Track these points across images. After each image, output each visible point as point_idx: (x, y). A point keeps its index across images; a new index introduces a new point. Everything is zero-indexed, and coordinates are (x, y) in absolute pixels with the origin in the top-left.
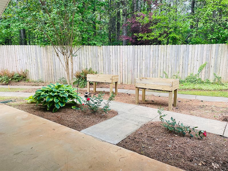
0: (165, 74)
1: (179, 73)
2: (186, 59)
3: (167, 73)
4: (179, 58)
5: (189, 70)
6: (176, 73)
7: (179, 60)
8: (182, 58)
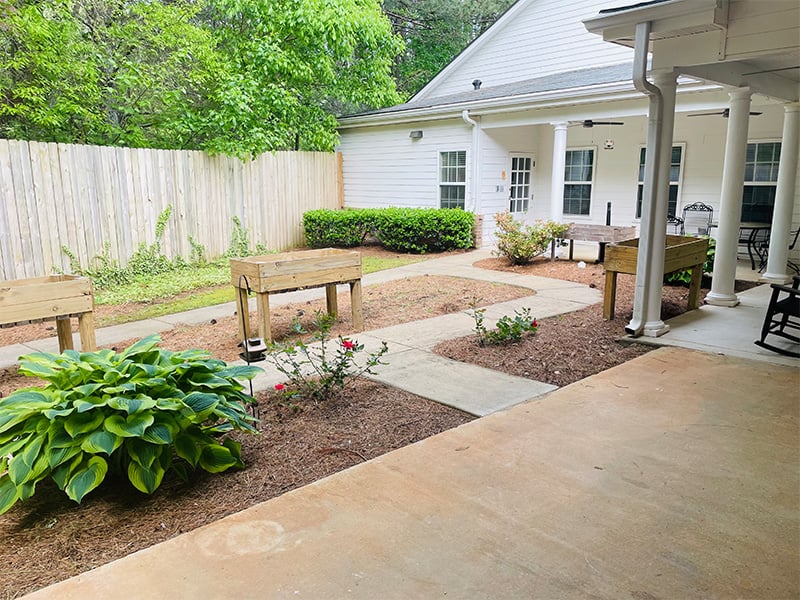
0: (67, 258)
1: (108, 246)
2: (122, 197)
3: (74, 253)
4: (101, 194)
5: (134, 232)
6: (101, 249)
7: (104, 200)
8: (109, 191)
